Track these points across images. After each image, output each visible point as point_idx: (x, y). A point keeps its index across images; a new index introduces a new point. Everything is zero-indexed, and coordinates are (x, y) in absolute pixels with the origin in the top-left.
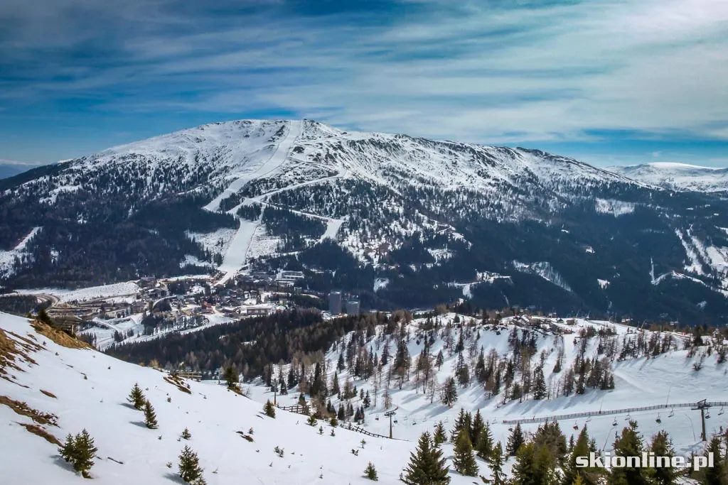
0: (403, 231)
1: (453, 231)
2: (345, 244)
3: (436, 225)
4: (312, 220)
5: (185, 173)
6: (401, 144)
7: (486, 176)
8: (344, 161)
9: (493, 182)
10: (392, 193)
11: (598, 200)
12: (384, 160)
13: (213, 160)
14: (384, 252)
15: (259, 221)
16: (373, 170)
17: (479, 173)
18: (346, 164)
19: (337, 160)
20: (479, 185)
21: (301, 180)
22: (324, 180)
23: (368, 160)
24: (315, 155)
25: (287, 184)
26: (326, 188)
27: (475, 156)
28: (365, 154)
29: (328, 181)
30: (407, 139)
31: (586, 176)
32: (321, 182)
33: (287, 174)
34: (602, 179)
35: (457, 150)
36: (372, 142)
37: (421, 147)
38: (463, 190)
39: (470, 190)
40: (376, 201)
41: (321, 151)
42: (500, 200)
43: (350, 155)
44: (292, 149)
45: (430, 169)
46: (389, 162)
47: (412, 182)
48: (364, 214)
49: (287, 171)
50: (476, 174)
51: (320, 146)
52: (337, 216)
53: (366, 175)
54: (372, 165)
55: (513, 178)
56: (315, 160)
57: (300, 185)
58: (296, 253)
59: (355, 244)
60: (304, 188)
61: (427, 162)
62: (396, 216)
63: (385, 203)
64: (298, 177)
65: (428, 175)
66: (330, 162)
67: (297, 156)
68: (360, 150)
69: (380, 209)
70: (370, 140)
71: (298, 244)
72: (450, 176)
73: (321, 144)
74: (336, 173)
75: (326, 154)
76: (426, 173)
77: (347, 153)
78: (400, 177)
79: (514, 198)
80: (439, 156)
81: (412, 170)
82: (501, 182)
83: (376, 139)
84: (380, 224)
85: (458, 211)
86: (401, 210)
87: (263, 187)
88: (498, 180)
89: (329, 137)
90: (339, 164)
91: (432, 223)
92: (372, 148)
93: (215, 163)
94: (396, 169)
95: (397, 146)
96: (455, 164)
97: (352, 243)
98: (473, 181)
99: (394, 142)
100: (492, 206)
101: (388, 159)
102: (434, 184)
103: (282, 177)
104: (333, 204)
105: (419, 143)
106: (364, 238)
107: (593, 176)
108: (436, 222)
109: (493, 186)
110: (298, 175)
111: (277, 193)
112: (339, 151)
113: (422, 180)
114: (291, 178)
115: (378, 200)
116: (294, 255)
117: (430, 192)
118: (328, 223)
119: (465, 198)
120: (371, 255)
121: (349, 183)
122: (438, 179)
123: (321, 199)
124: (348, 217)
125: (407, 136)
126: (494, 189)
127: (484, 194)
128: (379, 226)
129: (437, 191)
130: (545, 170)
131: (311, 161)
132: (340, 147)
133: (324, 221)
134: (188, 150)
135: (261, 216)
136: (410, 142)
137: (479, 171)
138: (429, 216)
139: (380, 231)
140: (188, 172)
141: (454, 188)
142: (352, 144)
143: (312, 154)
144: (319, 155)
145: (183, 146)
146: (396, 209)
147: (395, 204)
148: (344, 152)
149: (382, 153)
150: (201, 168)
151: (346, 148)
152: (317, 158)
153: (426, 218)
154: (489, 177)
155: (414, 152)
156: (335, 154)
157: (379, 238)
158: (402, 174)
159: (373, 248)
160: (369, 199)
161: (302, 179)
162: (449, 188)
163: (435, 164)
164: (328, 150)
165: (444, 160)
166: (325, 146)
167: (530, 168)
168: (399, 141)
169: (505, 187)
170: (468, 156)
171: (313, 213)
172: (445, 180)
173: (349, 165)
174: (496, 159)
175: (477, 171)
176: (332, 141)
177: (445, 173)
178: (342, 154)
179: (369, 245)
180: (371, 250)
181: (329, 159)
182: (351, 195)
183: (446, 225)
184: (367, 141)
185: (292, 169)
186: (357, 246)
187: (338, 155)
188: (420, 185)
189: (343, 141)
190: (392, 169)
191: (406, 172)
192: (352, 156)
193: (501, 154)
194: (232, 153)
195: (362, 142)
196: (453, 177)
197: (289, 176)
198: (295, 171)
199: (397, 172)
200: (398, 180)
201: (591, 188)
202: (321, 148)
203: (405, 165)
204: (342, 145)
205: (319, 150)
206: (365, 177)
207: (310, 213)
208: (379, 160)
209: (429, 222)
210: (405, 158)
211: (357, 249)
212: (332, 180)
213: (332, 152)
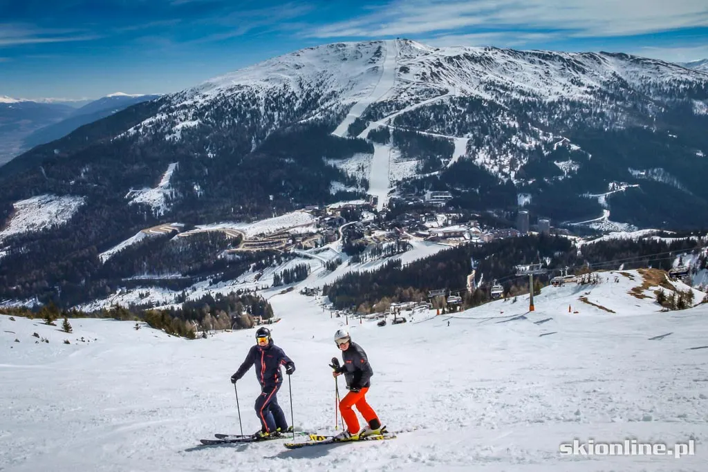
1: (569, 143)
3: (551, 137)
4: (440, 139)
5: (294, 101)
7: (579, 84)
8: (448, 79)
9: (589, 90)
11: (694, 101)
12: (482, 74)
15: (391, 144)
16: (475, 86)
17: (572, 81)
18: (450, 81)
19: (442, 77)
20: (576, 93)
21: (417, 101)
23: (468, 75)
24: (421, 74)
25: (405, 105)
27: (565, 64)
28: (464, 68)
30: (496, 51)
31: (678, 77)
33: (403, 96)
35: (546, 60)
36: (466, 57)
37: (511, 59)
38: (564, 100)
40: (491, 117)
41: (425, 70)
43: (450, 71)
44: (399, 70)
45: (526, 80)
47: (515, 96)
49: (402, 92)
50: (570, 83)
51: (422, 65)
53: (471, 91)
54: (473, 81)
55: (604, 83)
56: (422, 79)
57: (418, 105)
58: (437, 173)
60: (422, 108)
61: (521, 74)
62: (513, 131)
63: (500, 119)
64: (413, 98)
65: (526, 87)
66: (437, 80)
67: (405, 77)
68: (458, 66)
69: (497, 124)
70: (464, 55)
72: (546, 86)
73: (423, 63)
74: (447, 91)
75: (430, 72)
77: (448, 70)
78: (502, 91)
80: (529, 67)
81: (510, 83)
82: (596, 89)
83: (470, 53)
86: (516, 124)
87: (384, 110)
88: (593, 87)
89: (427, 54)
90: (444, 82)
91: (548, 135)
92: (468, 63)
94: (496, 83)
95: (490, 59)
96: (547, 73)
98: (570, 90)
99: (486, 54)
100: (595, 114)
101: (485, 74)
102: (534, 96)
103: (399, 98)
104: (453, 123)
105: (509, 54)
106: (492, 155)
108: (550, 134)
109: (590, 94)
110: (412, 95)
111: (398, 115)
112: (441, 68)
113: (522, 93)
114: (407, 98)
117: (533, 104)
118: (454, 142)
119: (568, 108)
121: (462, 101)
123: (442, 119)
124: (471, 135)
126: (592, 98)
127: (584, 102)
128: (501, 142)
130: (632, 75)
132: (440, 65)
133: (450, 140)
135: (391, 139)
137: (572, 79)
138: (542, 129)
139: (504, 147)
140: (297, 99)
142: (450, 60)
143: (418, 74)
144: (425, 73)
145: (285, 74)
148: (444, 68)
150: (308, 95)
151: (445, 64)
152: (424, 77)
153: (540, 131)
154: (582, 85)
155: (506, 64)
156: (438, 72)
158: (502, 87)
161: (417, 99)
162: (550, 99)
163: (529, 75)
164: (430, 69)
165: (536, 70)
166: (427, 65)
167: (617, 73)
168: (490, 54)
169: (601, 95)
170: (558, 65)
171: (439, 133)
173: (453, 82)
174: (584, 65)
175: (570, 79)
176: (432, 58)
177: (541, 83)
178: (444, 71)
181: (434, 77)
183: (560, 137)
184: (462, 56)
185: (405, 90)
187: (441, 73)
189: (440, 58)
190: (492, 83)
193: (587, 60)
195: (458, 57)
196: (549, 87)
197: (406, 96)
198: (408, 91)
199: (498, 86)
201: (685, 89)
202: (424, 66)
203: (502, 78)
204: (441, 61)
205: (423, 69)
207: (437, 133)
208: (478, 74)
209: (544, 134)
210: (499, 71)
212: (445, 98)
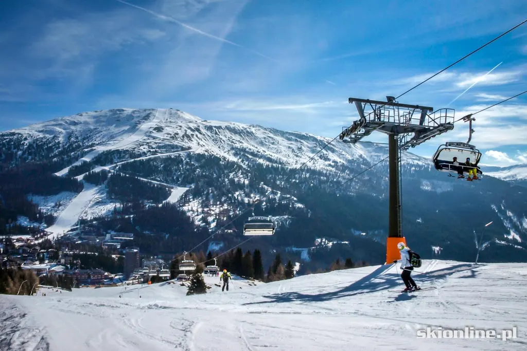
0: (246, 200)
1: (296, 201)
2: (185, 208)
3: (279, 195)
4: (157, 186)
5: (55, 149)
6: (254, 132)
7: (327, 159)
8: (200, 141)
9: (333, 164)
10: (240, 167)
11: (422, 180)
12: (237, 143)
13: (84, 139)
14: (224, 217)
15: (103, 186)
16: (226, 150)
17: (321, 157)
18: (201, 143)
19: (192, 139)
20: (320, 165)
21: (155, 153)
22: (176, 154)
23: (222, 142)
24: (173, 134)
25: (140, 155)
26: (178, 160)
27: (317, 144)
28: (221, 136)
29: (180, 154)
30: (260, 128)
31: (411, 162)
32: (173, 155)
33: (142, 148)
34: (424, 164)
35: (302, 139)
36: (228, 128)
37: (271, 135)
38: (306, 168)
39: (312, 168)
40: (223, 173)
41: (179, 132)
42: (339, 177)
43: (206, 136)
44: (153, 129)
45: (278, 152)
46: (241, 144)
47: (261, 161)
48: (209, 184)
49: (143, 145)
50: (319, 158)
51: (179, 128)
52: (183, 185)
53: (219, 153)
54: (226, 146)
55: (349, 161)
56: (173, 138)
57: (152, 156)
58: (132, 216)
59: (195, 209)
60: (155, 159)
61: (276, 146)
62: (241, 187)
63: (231, 175)
64: (152, 150)
65: (275, 156)
66: (186, 140)
67: (155, 134)
68: (216, 133)
69: (226, 180)
70: (226, 127)
71: (137, 208)
72: (295, 158)
73: (181, 126)
74: (189, 148)
75: (183, 134)
76: (273, 155)
77: (204, 135)
78: (250, 157)
79: (351, 177)
80: (286, 143)
81: (262, 151)
82: (339, 164)
83: (232, 126)
84: (224, 193)
85: (301, 185)
86: (247, 182)
87: (116, 157)
88: (337, 163)
89: (190, 122)
90: (195, 142)
91: (276, 194)
92: (228, 134)
93: (85, 141)
94: (247, 150)
95: (251, 133)
96: (300, 149)
97: (193, 208)
98: (316, 162)
99: (248, 130)
100: (331, 182)
101: (241, 142)
102: (280, 163)
103: (136, 150)
104: (181, 174)
105: (270, 132)
106: (205, 204)
107: (416, 162)
108: (279, 192)
109: (333, 167)
110: (152, 148)
111: (127, 163)
112: (197, 133)
113: (269, 160)
114: (145, 150)
115: (226, 171)
116: (129, 218)
117: (276, 169)
118: (172, 190)
119: (308, 175)
120: (210, 219)
121: (200, 157)
122: (284, 159)
123: (170, 169)
124: (193, 186)
125: (259, 126)
126: (334, 169)
127: (325, 172)
128: (223, 194)
129: (283, 169)
130: (376, 158)
131: (168, 138)
132: (198, 130)
133: (169, 187)
134: (64, 131)
135: (106, 182)
136: (262, 130)
137: (321, 155)
138: (273, 188)
139: (223, 199)
140: (59, 147)
141: (298, 166)
142: (210, 128)
143: (170, 133)
144: (177, 134)
145: (60, 128)
146: (242, 180)
147: (242, 176)
148: (201, 133)
149: (237, 137)
150: (71, 145)
151: (203, 131)
152: (175, 136)
153: (270, 189)
154: (329, 160)
155: (265, 138)
156: (192, 135)
157: (222, 204)
158: (253, 154)
159: (213, 213)
160: (217, 171)
161: (156, 151)
162: (294, 166)
163: (283, 149)
164: (186, 131)
165: (291, 146)
166: (184, 128)
167: (364, 155)
168: (253, 130)
169: (344, 168)
170: (311, 144)
171: (160, 181)
172: (291, 160)
173: (204, 144)
174: (335, 147)
175: (319, 155)
176: (192, 126)
177: (291, 155)
178: (199, 135)
179: (210, 210)
180: (211, 215)
181: (185, 137)
182: (200, 166)
183: (288, 196)
184: (223, 126)
185: (148, 143)
186: (198, 211)
187: (195, 136)
188: (268, 163)
189: (201, 126)
190: (244, 150)
191: (256, 153)
192: (208, 138)
193: (340, 144)
194: (102, 133)
195: (219, 128)
196: (298, 159)
197: (144, 149)
198: (150, 145)
199: (248, 152)
200: (248, 159)
201: (415, 170)
202: (180, 129)
203: (257, 148)
204: (201, 129)
205: (178, 131)
206: (217, 154)
207: (157, 181)
208: (232, 142)
209: (273, 193)
210: (257, 142)
211: (196, 214)
212: (184, 154)
213: (189, 132)
